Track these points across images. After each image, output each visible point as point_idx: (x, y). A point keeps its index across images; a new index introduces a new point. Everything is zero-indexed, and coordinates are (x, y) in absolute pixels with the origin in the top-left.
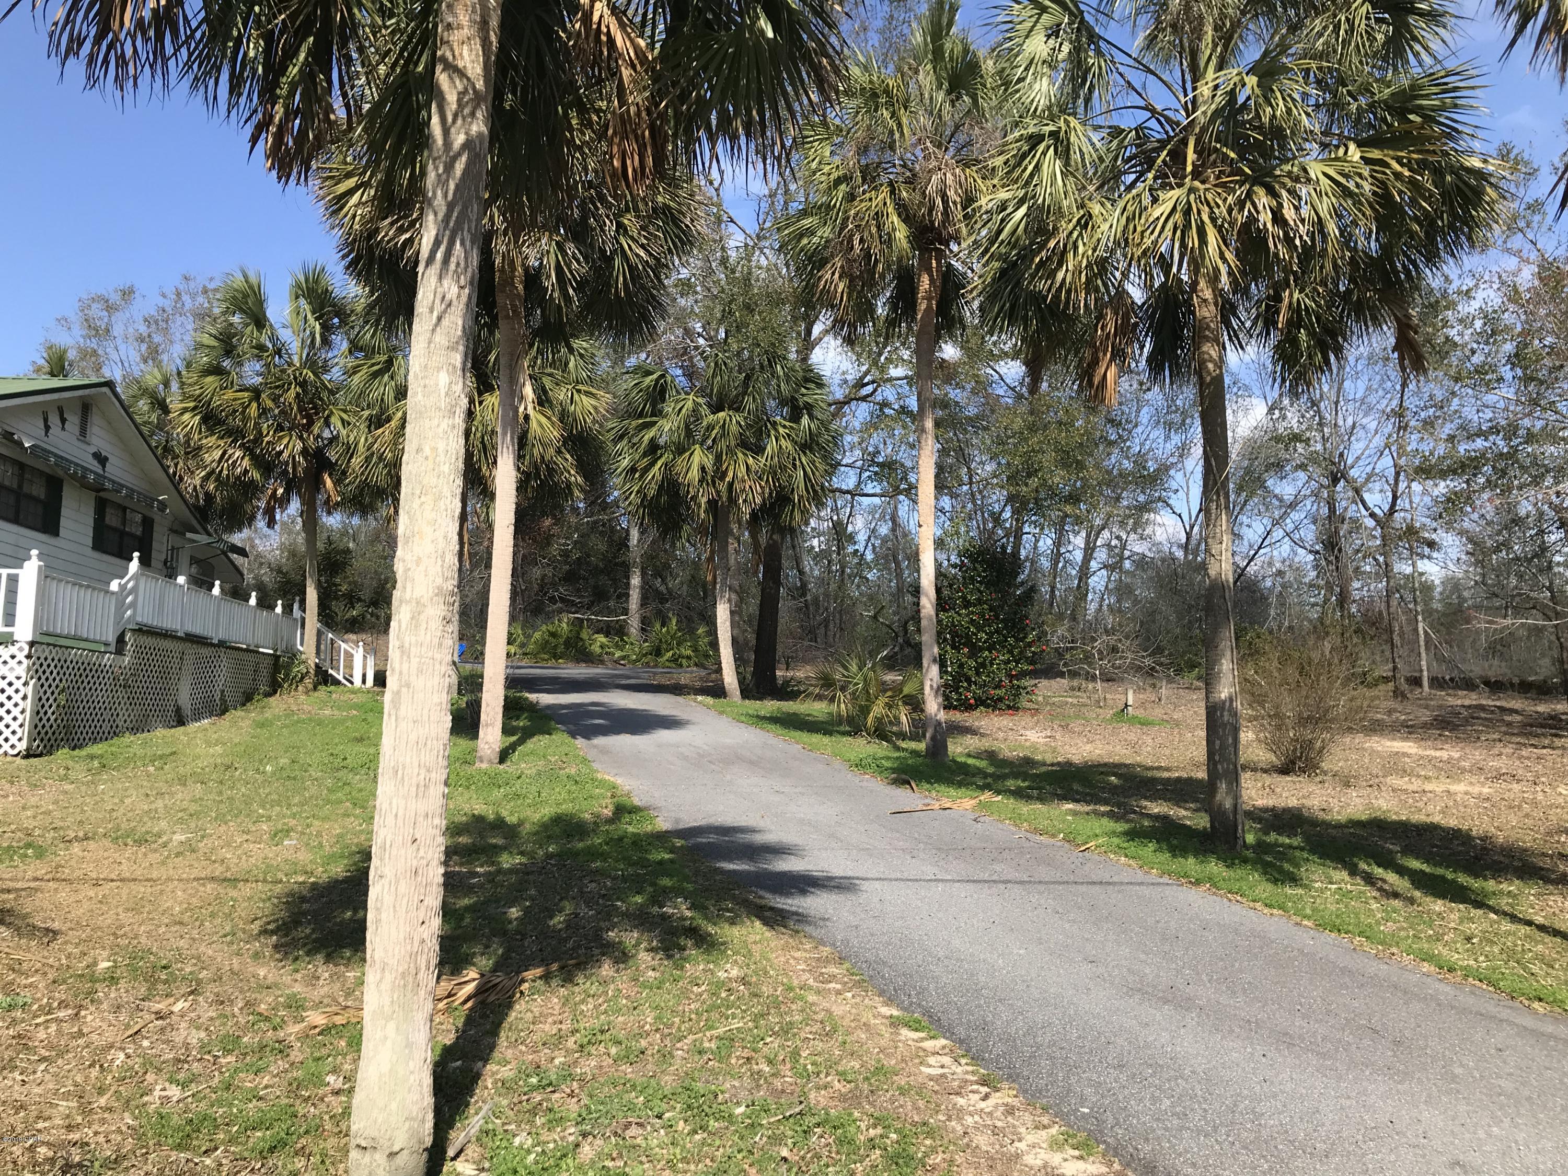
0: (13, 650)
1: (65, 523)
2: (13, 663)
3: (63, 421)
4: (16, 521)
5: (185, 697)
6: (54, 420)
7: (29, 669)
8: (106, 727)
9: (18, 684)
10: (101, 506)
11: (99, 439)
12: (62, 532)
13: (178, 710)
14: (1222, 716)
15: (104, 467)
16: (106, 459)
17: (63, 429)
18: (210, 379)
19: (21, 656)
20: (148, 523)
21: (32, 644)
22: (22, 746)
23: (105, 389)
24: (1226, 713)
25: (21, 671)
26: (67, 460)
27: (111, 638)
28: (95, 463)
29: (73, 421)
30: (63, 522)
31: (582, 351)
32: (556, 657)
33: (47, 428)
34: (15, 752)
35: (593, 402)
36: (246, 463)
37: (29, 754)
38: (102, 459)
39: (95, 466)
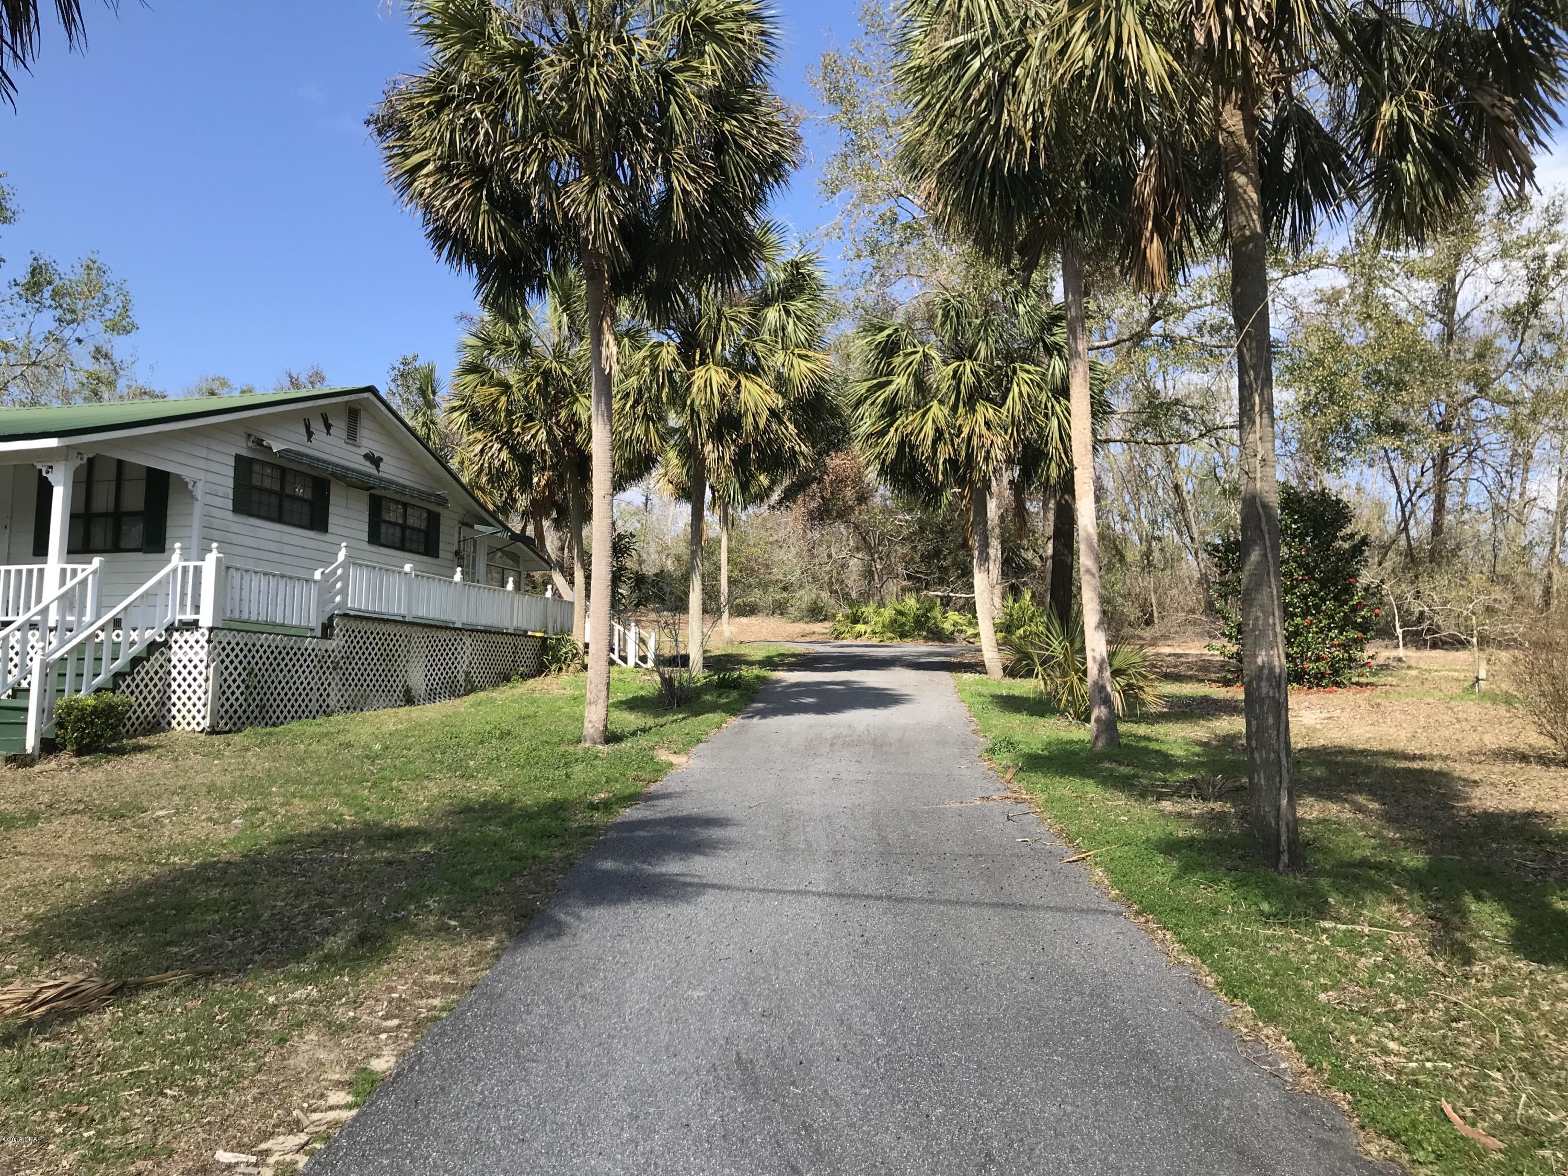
0: (197, 635)
1: (334, 520)
2: (197, 647)
3: (328, 427)
4: (279, 519)
5: (417, 678)
6: (318, 426)
7: (209, 653)
8: (314, 706)
9: (201, 667)
10: (376, 507)
11: (369, 441)
12: (331, 528)
13: (408, 691)
14: (1259, 687)
15: (378, 467)
16: (380, 459)
17: (328, 433)
18: (470, 377)
19: (203, 641)
20: (434, 519)
21: (211, 630)
22: (206, 723)
23: (366, 395)
24: (1263, 684)
25: (203, 654)
26: (324, 461)
27: (315, 621)
28: (368, 463)
29: (339, 428)
30: (332, 519)
31: (799, 313)
32: (903, 635)
33: (310, 434)
34: (200, 729)
35: (809, 365)
36: (504, 455)
37: (213, 731)
38: (375, 461)
39: (368, 468)
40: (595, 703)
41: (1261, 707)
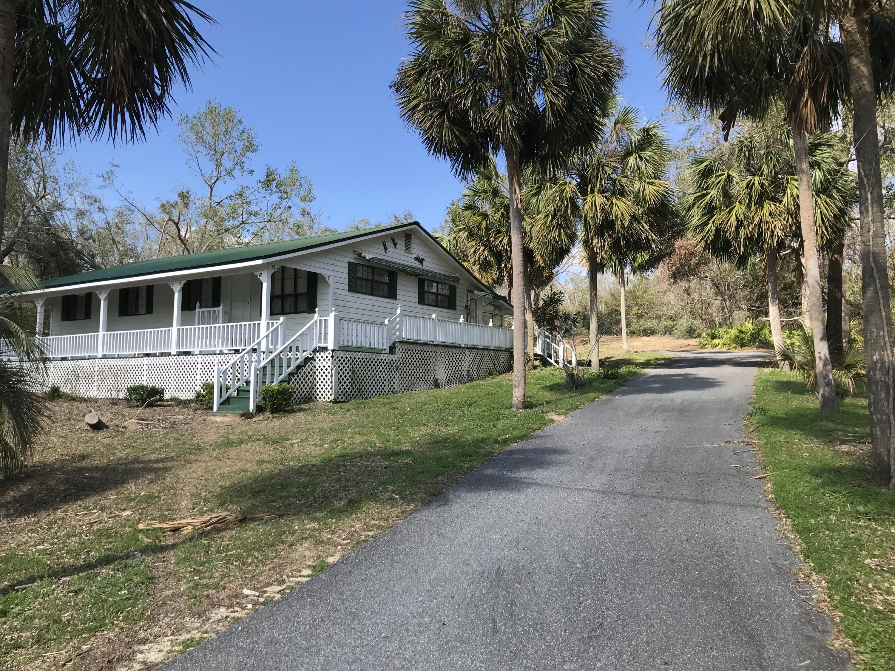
0: (327, 354)
1: (400, 293)
2: (327, 360)
3: (395, 244)
4: (372, 294)
5: (441, 374)
6: (390, 245)
7: (332, 363)
8: (387, 389)
9: (329, 370)
10: (421, 283)
11: (417, 250)
12: (399, 297)
13: (436, 380)
14: (874, 374)
15: (422, 264)
16: (423, 260)
17: (395, 248)
18: (467, 212)
19: (329, 357)
20: (453, 289)
21: (333, 351)
22: (332, 398)
23: (414, 226)
24: (877, 373)
25: (330, 363)
26: (393, 263)
27: (386, 347)
28: (417, 262)
29: (401, 245)
30: (399, 292)
31: (648, 158)
32: (742, 345)
33: (386, 249)
34: (329, 401)
35: (655, 188)
36: (486, 253)
37: (335, 402)
38: (420, 260)
39: (417, 264)
40: (517, 387)
41: (877, 387)
